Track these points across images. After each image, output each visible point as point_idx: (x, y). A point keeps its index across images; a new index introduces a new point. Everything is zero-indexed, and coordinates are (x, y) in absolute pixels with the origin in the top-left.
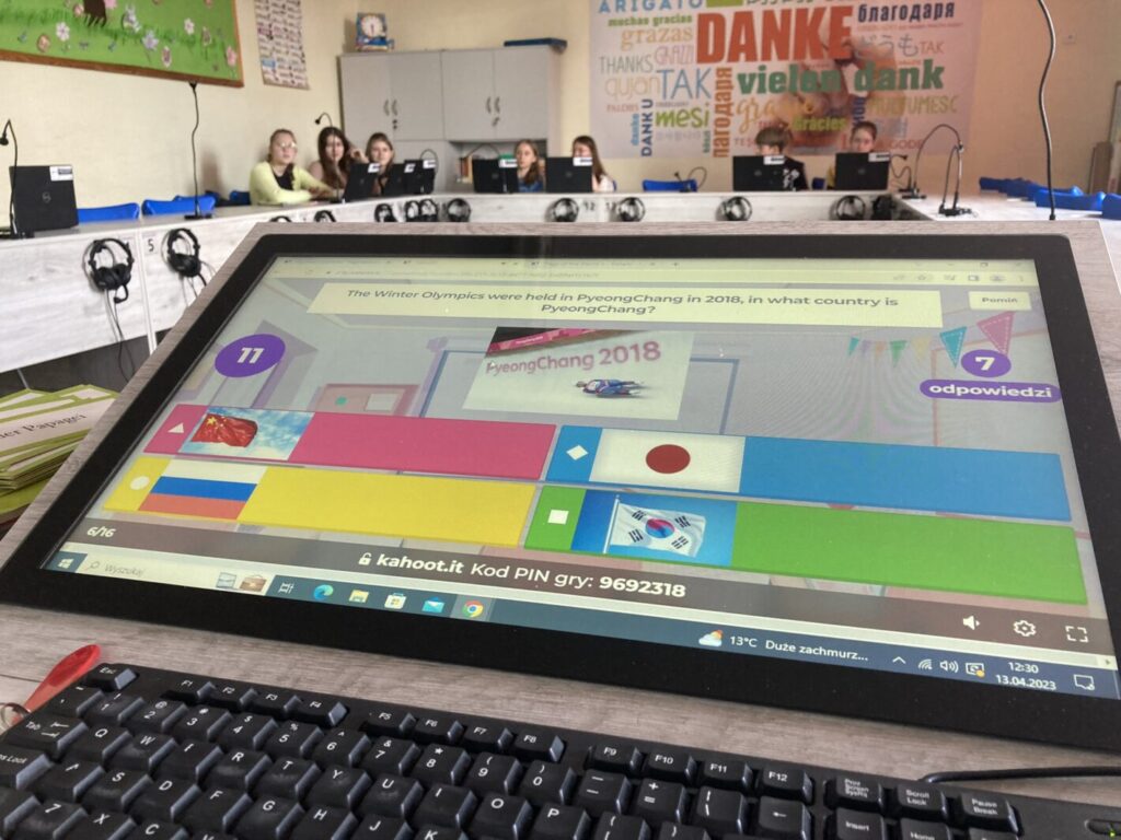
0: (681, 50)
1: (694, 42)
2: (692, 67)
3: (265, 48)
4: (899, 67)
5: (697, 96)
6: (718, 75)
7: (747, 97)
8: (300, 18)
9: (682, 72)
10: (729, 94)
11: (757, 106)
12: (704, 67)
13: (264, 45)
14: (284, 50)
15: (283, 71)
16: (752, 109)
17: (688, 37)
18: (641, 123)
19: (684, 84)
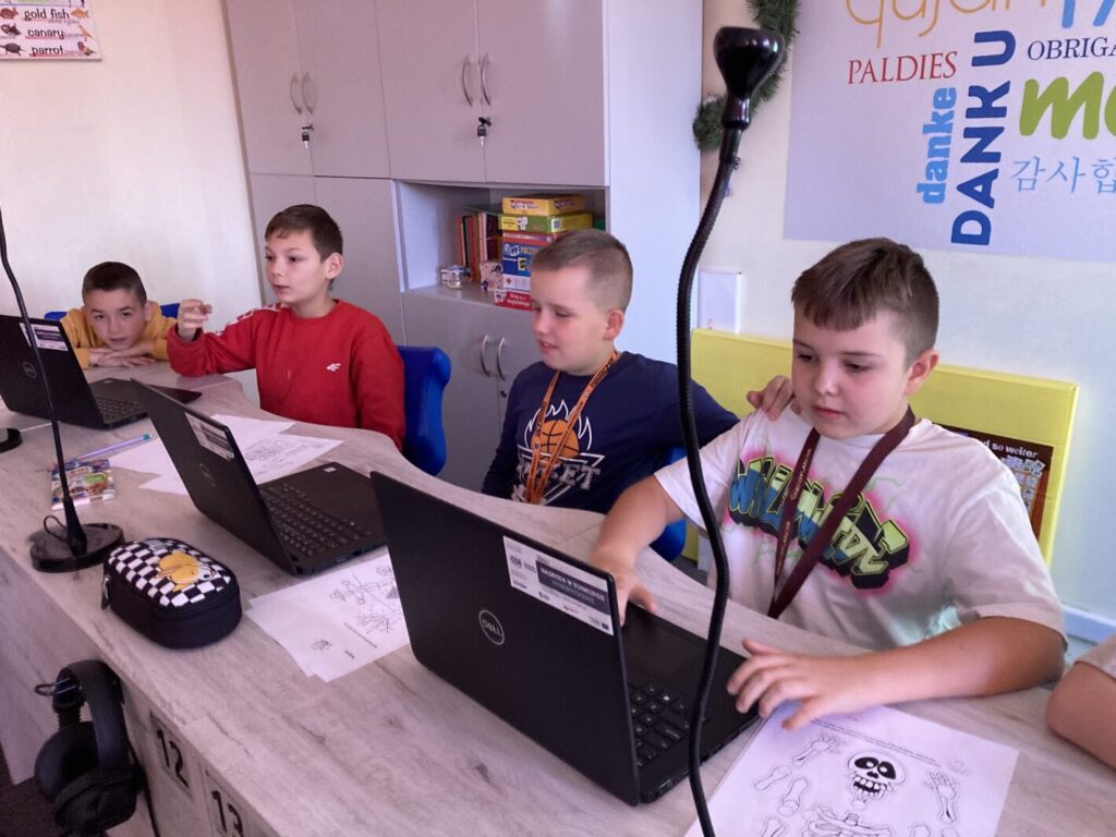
18: (960, 122)
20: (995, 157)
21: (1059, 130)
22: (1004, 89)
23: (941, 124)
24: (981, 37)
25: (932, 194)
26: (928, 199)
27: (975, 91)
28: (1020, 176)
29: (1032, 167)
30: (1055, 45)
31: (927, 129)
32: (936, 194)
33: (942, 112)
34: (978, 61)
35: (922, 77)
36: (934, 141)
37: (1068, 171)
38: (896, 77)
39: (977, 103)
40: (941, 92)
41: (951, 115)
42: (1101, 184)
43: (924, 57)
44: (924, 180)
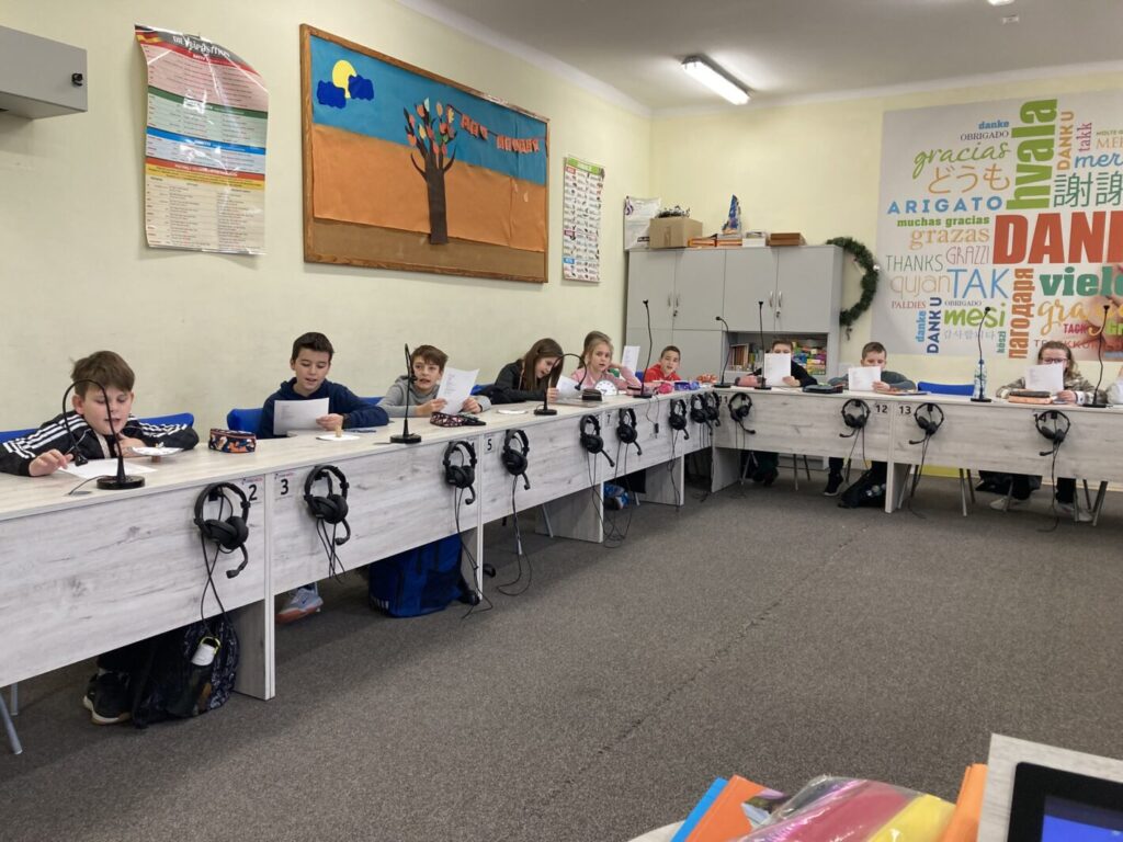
0: (976, 249)
1: (991, 243)
2: (988, 268)
3: (568, 248)
5: (992, 296)
6: (1017, 276)
7: (1051, 299)
8: (599, 219)
9: (976, 272)
10: (1030, 295)
11: (1062, 308)
12: (1001, 268)
13: (567, 244)
14: (583, 248)
15: (579, 267)
16: (1056, 311)
17: (984, 238)
18: (927, 320)
19: (978, 283)
20: (938, 330)
21: (955, 323)
22: (939, 312)
23: (922, 320)
24: (932, 299)
25: (920, 339)
27: (931, 312)
29: (949, 333)
30: (952, 302)
31: (918, 322)
33: (922, 317)
34: (932, 305)
35: (916, 308)
36: (920, 325)
37: (958, 333)
38: (908, 307)
39: (932, 315)
40: (921, 312)
41: (925, 318)
43: (916, 302)
44: (918, 336)
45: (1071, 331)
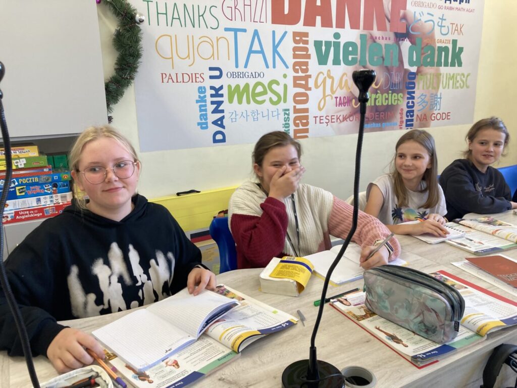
2: (267, 28)
4: (438, 45)
5: (274, 67)
6: (296, 41)
7: (324, 68)
9: (256, 33)
10: (306, 64)
12: (280, 29)
18: (209, 99)
19: (259, 49)
20: (222, 111)
21: (240, 102)
22: (221, 88)
23: (202, 100)
24: (211, 69)
25: (203, 126)
26: (202, 128)
27: (212, 88)
28: (232, 117)
29: (234, 114)
30: (234, 74)
31: (197, 101)
32: (205, 126)
33: (202, 95)
34: (211, 77)
35: (192, 82)
36: (200, 106)
37: (245, 115)
38: (182, 81)
39: (213, 92)
40: (200, 88)
41: (205, 96)
42: (254, 119)
43: (192, 74)
44: (200, 121)
45: (340, 104)
